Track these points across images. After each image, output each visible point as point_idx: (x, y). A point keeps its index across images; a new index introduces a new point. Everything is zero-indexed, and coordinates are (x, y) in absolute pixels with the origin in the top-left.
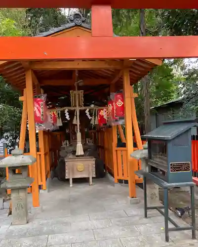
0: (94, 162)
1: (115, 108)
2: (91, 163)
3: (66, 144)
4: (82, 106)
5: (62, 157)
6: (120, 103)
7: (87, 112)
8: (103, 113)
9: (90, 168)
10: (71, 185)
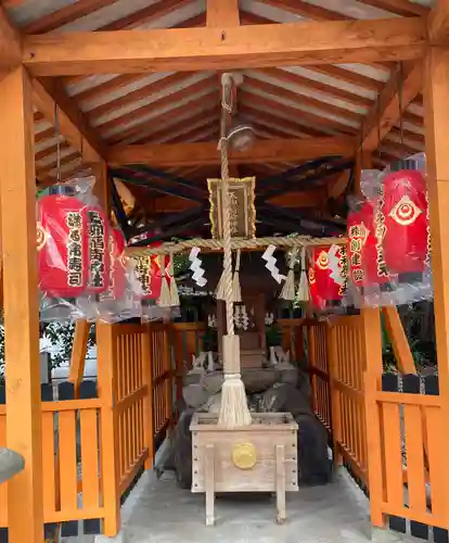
0: (294, 439)
1: (379, 236)
2: (284, 439)
3: (207, 362)
4: (250, 237)
5: (191, 407)
6: (404, 213)
7: (268, 256)
8: (330, 261)
9: (281, 459)
10: (210, 520)
